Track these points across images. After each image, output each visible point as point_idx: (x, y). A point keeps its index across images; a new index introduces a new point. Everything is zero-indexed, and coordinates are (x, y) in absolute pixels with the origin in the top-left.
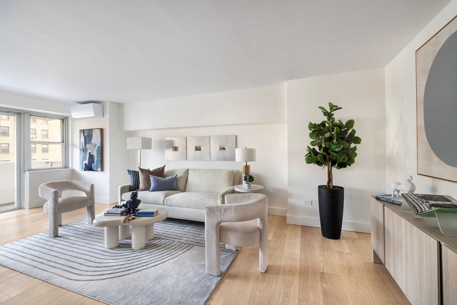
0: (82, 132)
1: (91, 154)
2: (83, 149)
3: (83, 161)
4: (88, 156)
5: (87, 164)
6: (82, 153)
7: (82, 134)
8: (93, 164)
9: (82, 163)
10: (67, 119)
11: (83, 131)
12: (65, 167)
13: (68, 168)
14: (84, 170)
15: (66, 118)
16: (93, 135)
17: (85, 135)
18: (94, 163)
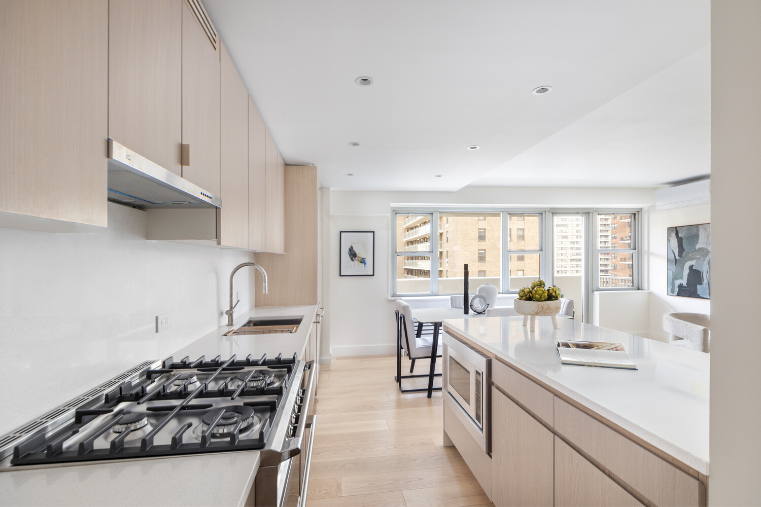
0: (673, 231)
1: (694, 268)
2: (676, 259)
3: (674, 279)
4: (686, 272)
5: (685, 285)
6: (674, 267)
7: (673, 234)
8: (698, 286)
9: (673, 284)
10: (640, 212)
11: (676, 230)
12: (637, 288)
13: (642, 290)
14: (677, 295)
15: (638, 212)
16: (700, 234)
17: (680, 235)
18: (701, 284)
